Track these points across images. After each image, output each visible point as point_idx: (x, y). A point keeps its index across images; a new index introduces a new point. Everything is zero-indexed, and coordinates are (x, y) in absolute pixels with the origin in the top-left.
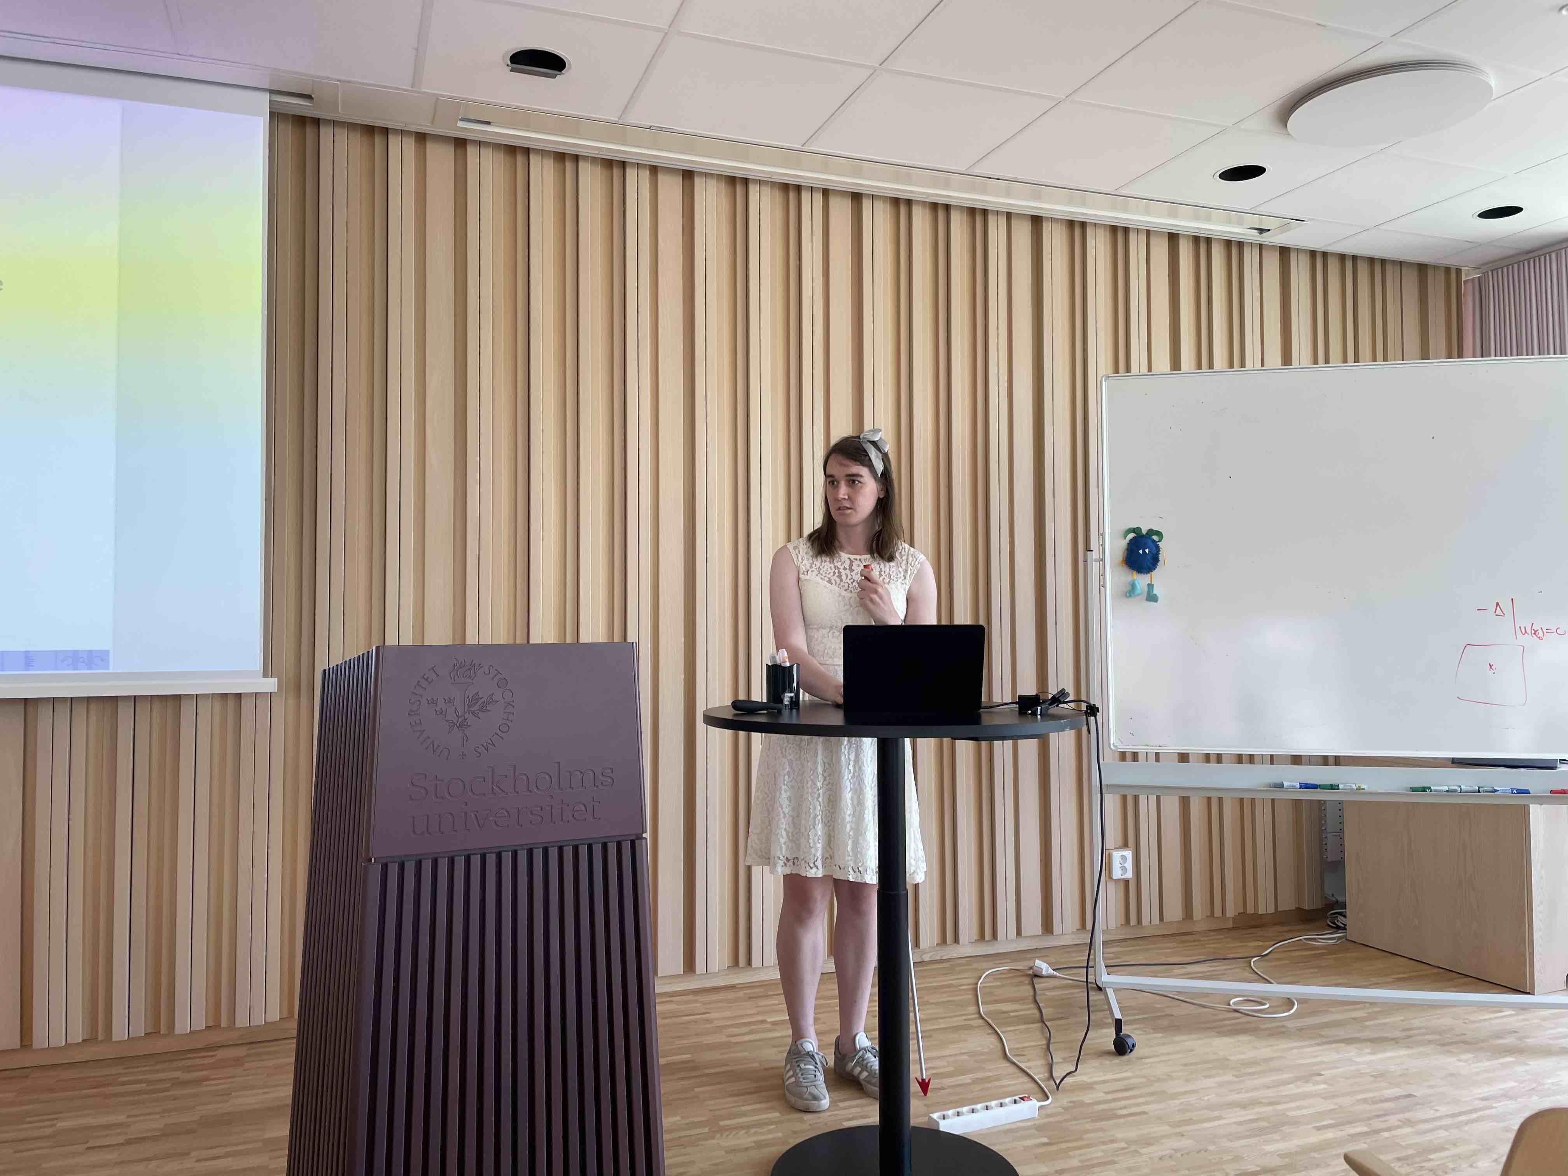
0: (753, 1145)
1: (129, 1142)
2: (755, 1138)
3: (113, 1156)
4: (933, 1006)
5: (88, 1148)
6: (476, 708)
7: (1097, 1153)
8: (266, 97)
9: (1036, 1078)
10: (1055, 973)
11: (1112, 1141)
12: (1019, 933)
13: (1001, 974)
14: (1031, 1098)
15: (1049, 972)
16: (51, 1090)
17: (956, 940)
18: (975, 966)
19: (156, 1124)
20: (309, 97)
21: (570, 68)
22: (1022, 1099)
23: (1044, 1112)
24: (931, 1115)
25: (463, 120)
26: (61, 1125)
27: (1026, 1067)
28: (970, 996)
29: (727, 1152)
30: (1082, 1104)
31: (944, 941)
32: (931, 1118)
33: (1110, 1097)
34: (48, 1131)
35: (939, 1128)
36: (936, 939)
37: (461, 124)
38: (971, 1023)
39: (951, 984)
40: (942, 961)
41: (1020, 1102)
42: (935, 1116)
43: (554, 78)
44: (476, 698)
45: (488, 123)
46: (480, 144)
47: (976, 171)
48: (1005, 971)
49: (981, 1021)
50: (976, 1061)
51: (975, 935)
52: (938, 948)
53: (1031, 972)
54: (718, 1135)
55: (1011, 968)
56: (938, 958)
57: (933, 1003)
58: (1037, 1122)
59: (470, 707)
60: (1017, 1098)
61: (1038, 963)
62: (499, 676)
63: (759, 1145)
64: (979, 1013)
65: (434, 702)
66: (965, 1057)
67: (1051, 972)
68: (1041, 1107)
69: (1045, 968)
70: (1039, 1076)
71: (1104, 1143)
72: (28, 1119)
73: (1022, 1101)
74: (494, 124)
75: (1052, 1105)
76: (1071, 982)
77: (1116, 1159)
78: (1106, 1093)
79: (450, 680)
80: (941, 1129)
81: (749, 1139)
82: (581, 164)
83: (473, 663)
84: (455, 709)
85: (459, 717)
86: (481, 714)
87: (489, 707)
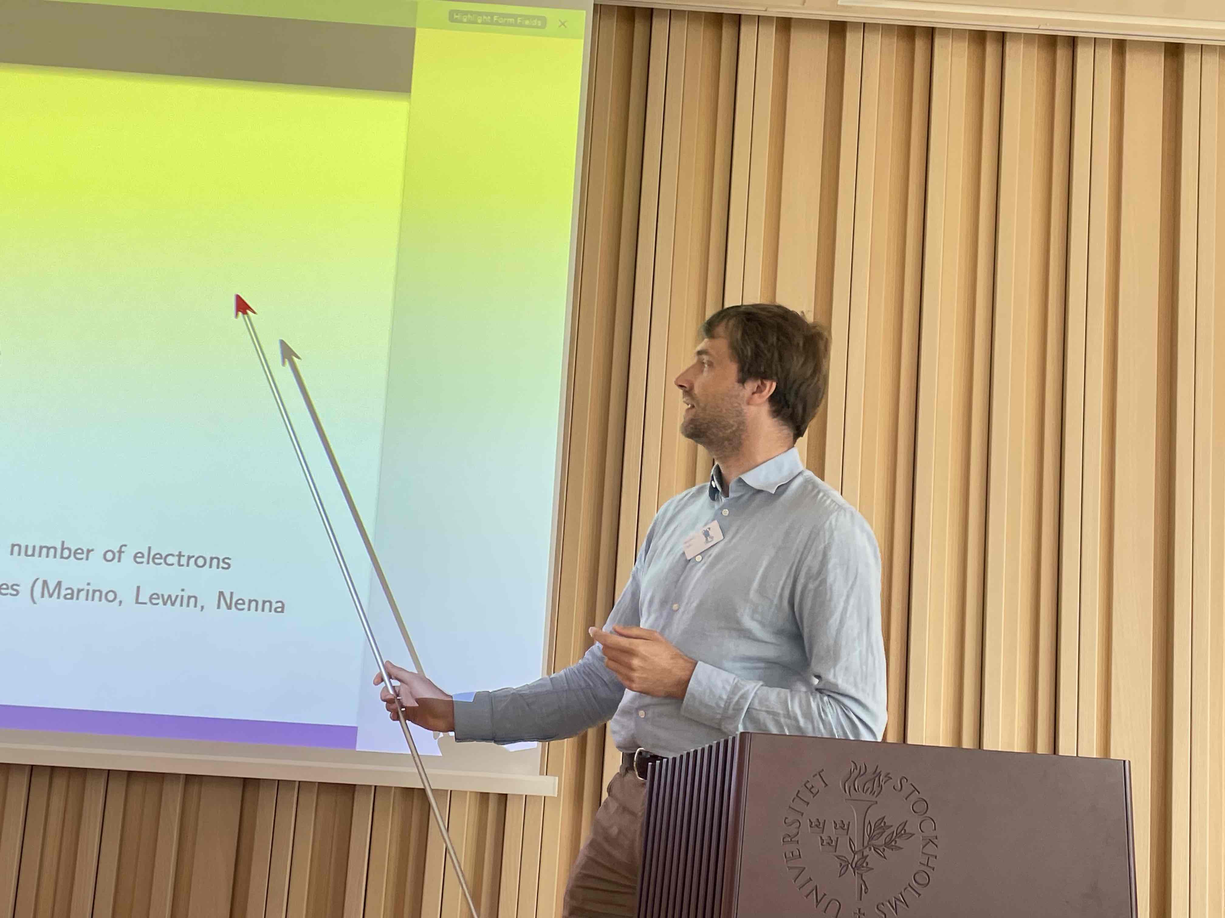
6: (881, 841)
44: (881, 825)
59: (871, 838)
62: (915, 796)
65: (819, 825)
79: (844, 793)
82: (1009, 45)
83: (878, 771)
84: (850, 839)
85: (855, 853)
86: (888, 852)
87: (899, 843)
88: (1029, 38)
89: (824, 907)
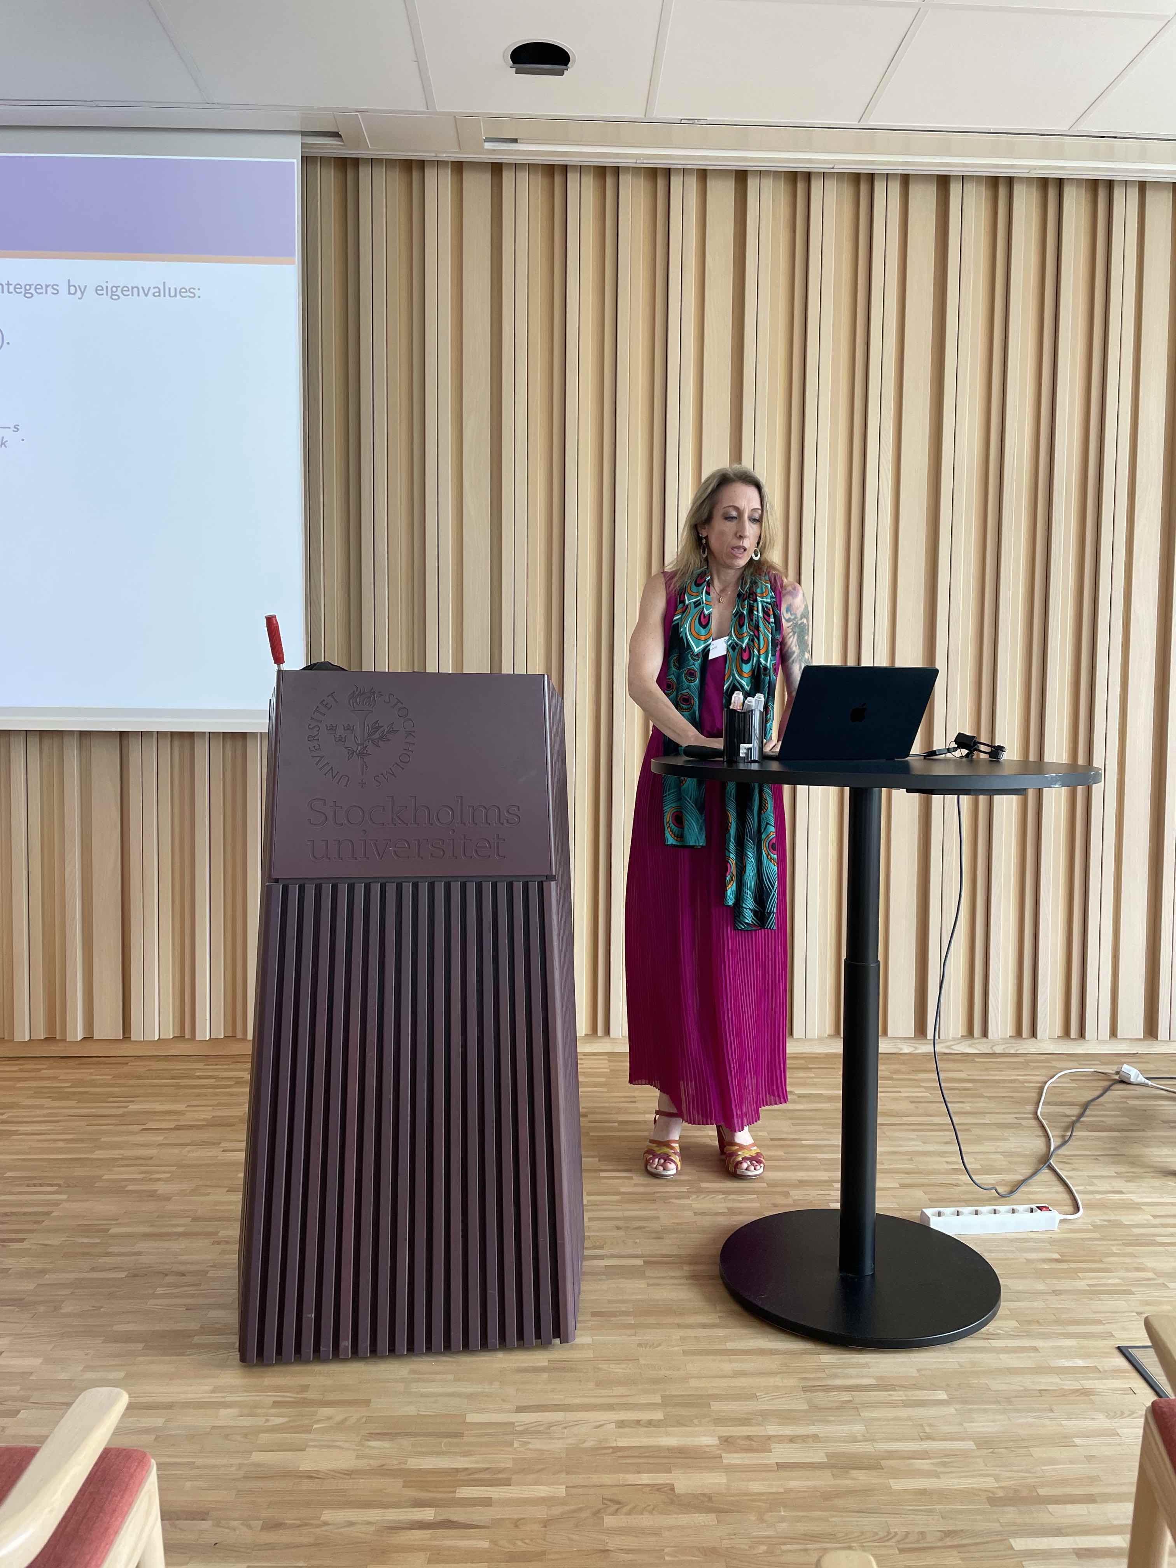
0: (726, 1211)
1: (177, 1128)
2: (730, 1205)
3: (160, 1138)
4: (986, 1100)
5: (143, 1129)
6: (377, 736)
7: (1113, 1280)
8: (297, 140)
9: (1073, 1189)
10: (1147, 1081)
11: (1137, 1270)
12: (1114, 1033)
13: (1080, 1075)
14: (1050, 1208)
15: (1139, 1079)
16: (139, 1077)
17: (1034, 1034)
18: (1054, 1064)
19: (205, 1115)
20: (336, 135)
21: (574, 61)
22: (1040, 1208)
23: (1067, 1226)
24: (924, 1210)
25: (488, 140)
26: (132, 1107)
27: (1066, 1176)
28: (1034, 1095)
29: (695, 1214)
30: (1118, 1224)
31: (1019, 1033)
32: (923, 1212)
33: (1157, 1221)
34: (120, 1111)
35: (929, 1224)
36: (1010, 1030)
37: (487, 145)
38: (1023, 1122)
39: (1018, 1080)
40: (1016, 1055)
41: (1036, 1211)
42: (929, 1212)
43: (562, 75)
44: (376, 727)
45: (515, 141)
46: (516, 166)
47: (1085, 127)
48: (1089, 1073)
49: (1034, 1123)
50: (1010, 1163)
51: (1058, 1030)
52: (1013, 1041)
53: (1117, 1077)
54: (694, 1196)
55: (1096, 1070)
56: (1012, 1051)
57: (987, 1097)
58: (1054, 1236)
59: (369, 735)
60: (1034, 1206)
61: (1126, 1068)
62: (400, 705)
63: (732, 1212)
64: (1036, 1113)
65: (332, 728)
66: (999, 1156)
67: (1141, 1079)
68: (1062, 1221)
69: (1133, 1073)
70: (1076, 1188)
71: (1128, 1270)
72: (111, 1099)
73: (1039, 1211)
74: (522, 141)
75: (1080, 1221)
76: (1164, 1092)
77: (1134, 1290)
78: (1154, 1217)
79: (349, 706)
80: (932, 1226)
81: (724, 1205)
82: (622, 178)
83: (373, 691)
84: (355, 737)
85: (358, 745)
86: (381, 743)
87: (390, 737)
88: (636, 171)
89: (337, 781)
